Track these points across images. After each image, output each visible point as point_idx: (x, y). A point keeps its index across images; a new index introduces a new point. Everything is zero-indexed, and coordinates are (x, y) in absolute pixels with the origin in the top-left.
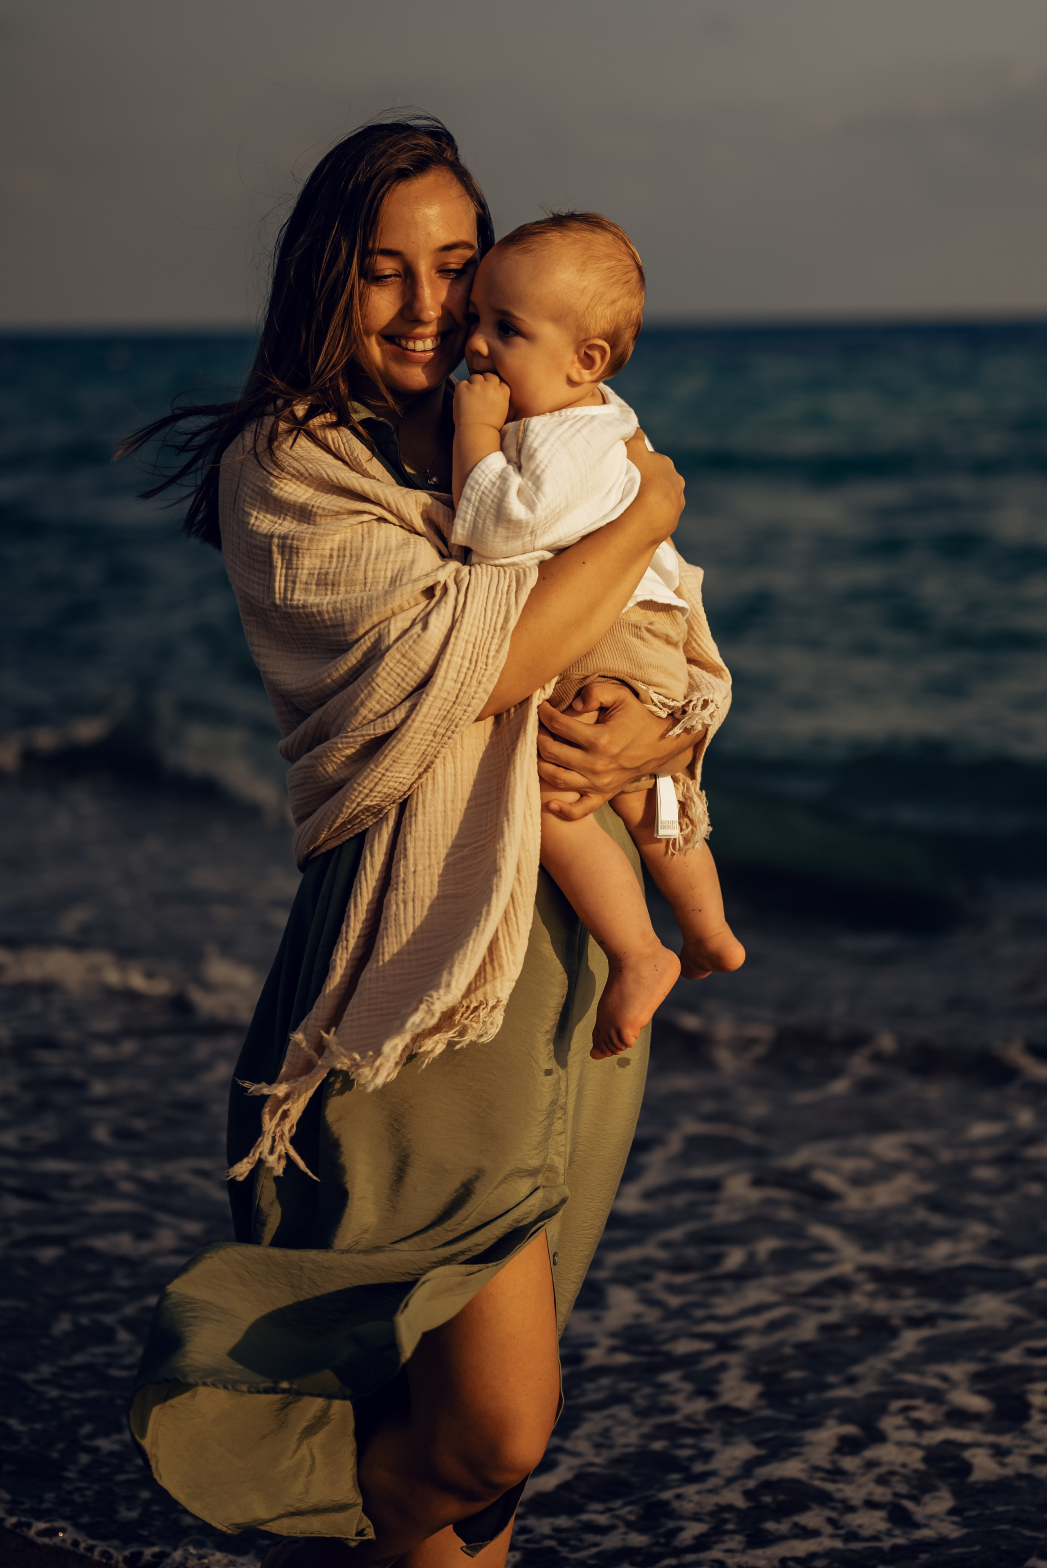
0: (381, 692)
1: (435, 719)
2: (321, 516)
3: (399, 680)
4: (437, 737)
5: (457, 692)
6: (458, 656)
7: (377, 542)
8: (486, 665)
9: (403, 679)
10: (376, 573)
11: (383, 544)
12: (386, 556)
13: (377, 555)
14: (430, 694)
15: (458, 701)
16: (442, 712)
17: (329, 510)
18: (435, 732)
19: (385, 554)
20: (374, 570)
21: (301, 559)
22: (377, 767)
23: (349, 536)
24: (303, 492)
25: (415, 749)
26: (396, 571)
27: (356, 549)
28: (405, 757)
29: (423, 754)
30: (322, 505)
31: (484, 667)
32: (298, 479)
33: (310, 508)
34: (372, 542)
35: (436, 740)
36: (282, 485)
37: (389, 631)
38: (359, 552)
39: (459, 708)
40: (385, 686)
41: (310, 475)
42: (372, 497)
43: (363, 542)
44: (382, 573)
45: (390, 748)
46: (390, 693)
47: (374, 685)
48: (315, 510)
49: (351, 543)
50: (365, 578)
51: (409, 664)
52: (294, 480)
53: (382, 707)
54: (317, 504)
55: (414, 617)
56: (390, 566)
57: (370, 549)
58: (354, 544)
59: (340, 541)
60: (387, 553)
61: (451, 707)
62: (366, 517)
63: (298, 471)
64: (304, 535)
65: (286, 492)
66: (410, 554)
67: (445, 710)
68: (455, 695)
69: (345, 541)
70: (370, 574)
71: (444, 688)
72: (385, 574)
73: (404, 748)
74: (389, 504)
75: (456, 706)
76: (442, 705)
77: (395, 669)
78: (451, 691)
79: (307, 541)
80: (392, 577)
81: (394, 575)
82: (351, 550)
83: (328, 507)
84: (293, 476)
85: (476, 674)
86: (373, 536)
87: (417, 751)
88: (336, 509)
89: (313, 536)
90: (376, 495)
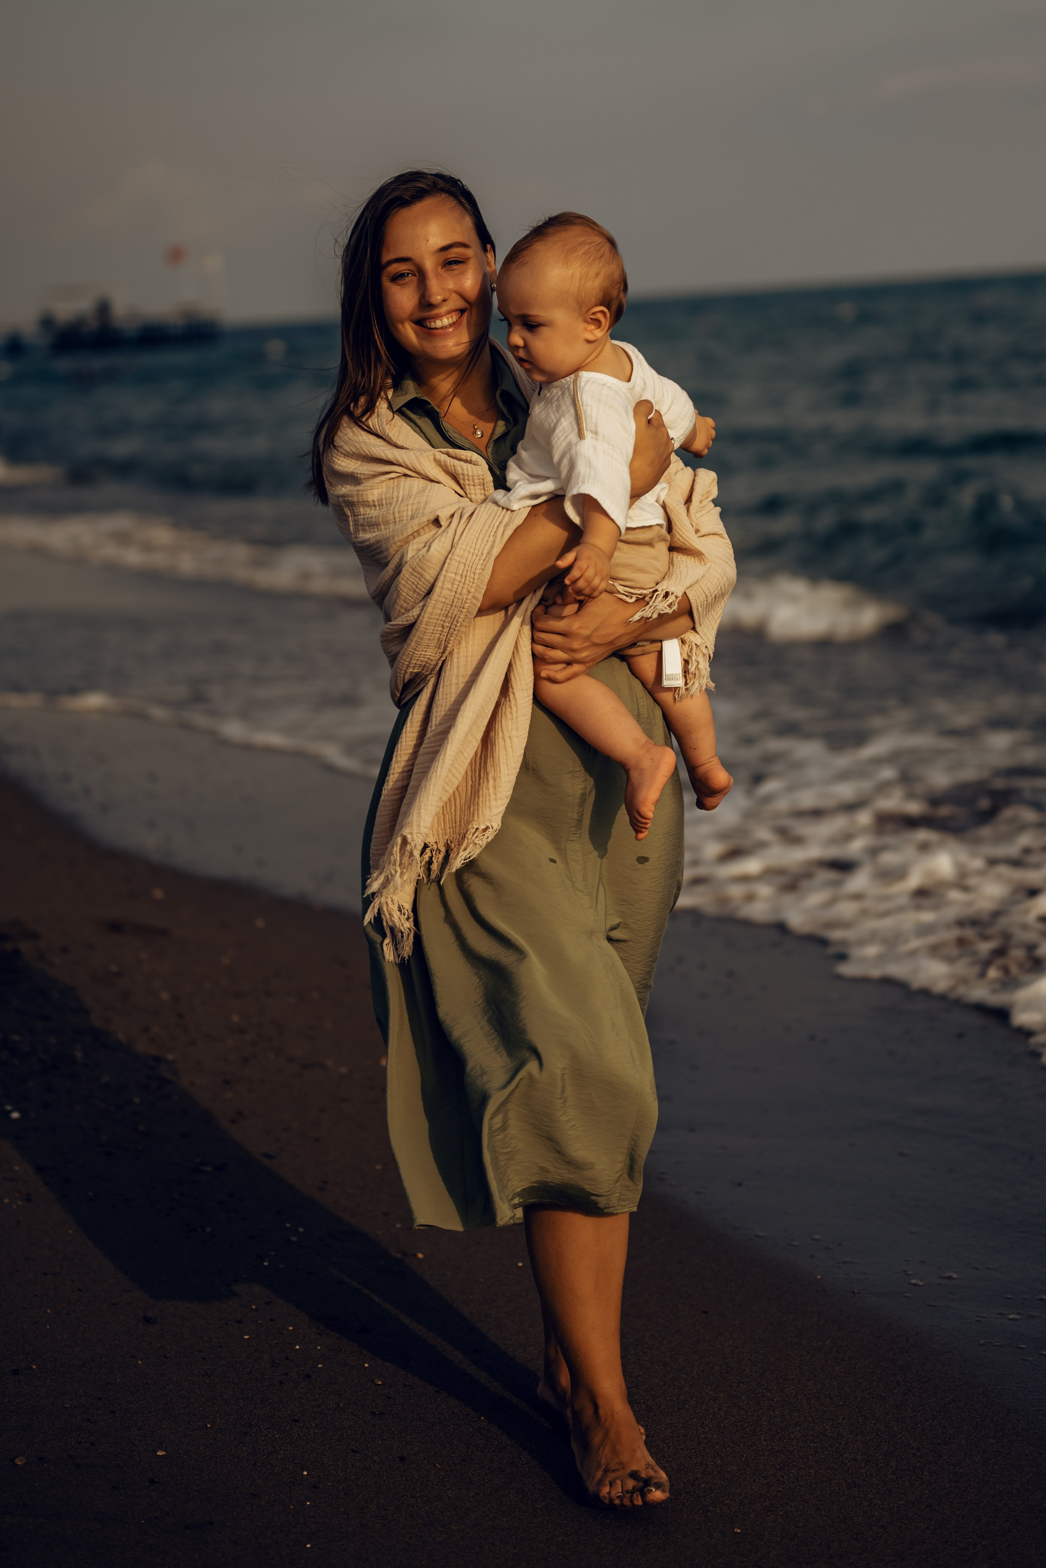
0: (404, 594)
1: (439, 616)
2: (364, 479)
3: (414, 587)
4: (446, 628)
5: (453, 597)
6: (452, 573)
7: (403, 492)
8: (474, 579)
9: (416, 587)
10: (401, 514)
11: (407, 493)
12: (407, 501)
13: (402, 500)
14: (432, 599)
15: (454, 604)
16: (443, 612)
17: (367, 474)
18: (442, 625)
19: (407, 499)
20: (399, 512)
21: (358, 508)
22: (408, 647)
23: (384, 490)
24: (353, 464)
25: (431, 636)
26: (414, 511)
27: (389, 499)
28: (425, 642)
29: (439, 640)
30: (363, 472)
31: (472, 580)
32: (348, 457)
33: (356, 475)
34: (399, 492)
35: (445, 631)
36: (340, 462)
37: (407, 551)
38: (391, 501)
39: (456, 609)
40: (406, 590)
41: (354, 453)
42: (395, 462)
43: (393, 493)
44: (405, 513)
45: (413, 635)
46: (411, 595)
47: (399, 589)
48: (359, 476)
49: (386, 494)
50: (395, 519)
51: (418, 576)
52: (346, 457)
53: (408, 605)
54: (359, 472)
55: (426, 541)
56: (410, 507)
57: (398, 497)
58: (387, 495)
59: (379, 494)
60: (408, 498)
61: (450, 608)
62: (393, 475)
63: (346, 451)
64: (352, 493)
65: (342, 466)
66: (425, 498)
67: (446, 610)
68: (452, 600)
69: (382, 494)
70: (397, 515)
71: (442, 595)
72: (407, 514)
73: (422, 635)
74: (407, 465)
75: (453, 608)
76: (443, 607)
77: (410, 579)
78: (448, 597)
79: (355, 497)
80: (412, 515)
81: (413, 514)
82: (386, 499)
83: (366, 473)
84: (345, 455)
85: (466, 586)
86: (400, 488)
87: (432, 638)
88: (373, 473)
89: (358, 492)
90: (397, 461)
